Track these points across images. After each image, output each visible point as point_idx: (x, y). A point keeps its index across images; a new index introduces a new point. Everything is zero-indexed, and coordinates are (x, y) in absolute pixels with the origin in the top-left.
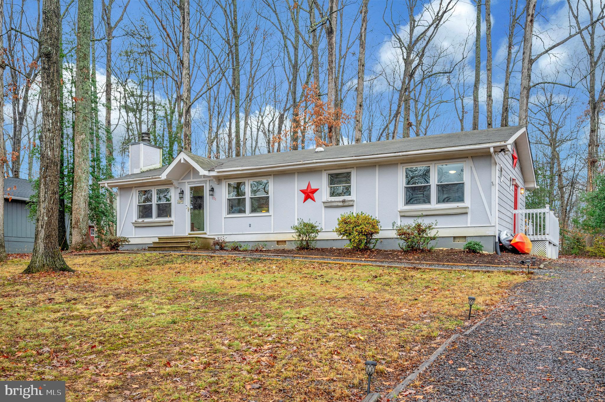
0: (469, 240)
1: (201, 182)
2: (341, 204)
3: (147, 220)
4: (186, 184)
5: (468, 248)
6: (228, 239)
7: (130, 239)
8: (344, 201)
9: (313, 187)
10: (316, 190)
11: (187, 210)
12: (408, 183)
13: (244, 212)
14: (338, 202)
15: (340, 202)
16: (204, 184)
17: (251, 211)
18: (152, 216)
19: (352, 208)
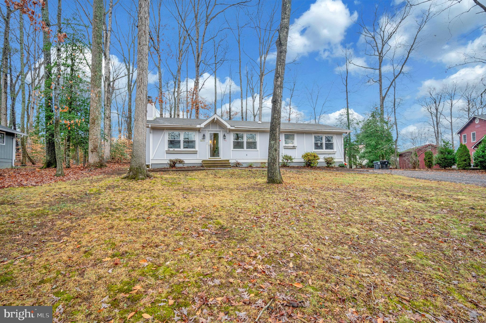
0: (341, 163)
3: (176, 149)
4: (207, 131)
5: (339, 166)
6: (239, 161)
7: (184, 160)
8: (294, 146)
11: (207, 146)
12: (315, 141)
13: (243, 148)
14: (291, 146)
16: (219, 133)
17: (247, 148)
18: (179, 147)
19: (295, 150)
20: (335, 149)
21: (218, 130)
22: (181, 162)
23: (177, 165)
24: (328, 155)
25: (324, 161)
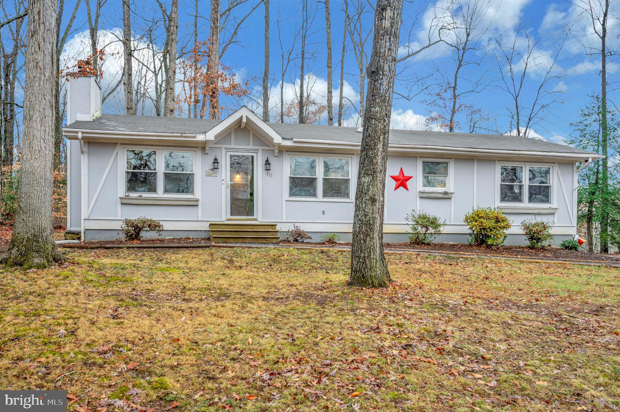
0: (568, 239)
1: (248, 150)
2: (441, 196)
3: (145, 195)
4: (224, 151)
5: (563, 245)
6: (304, 228)
7: (161, 223)
8: (446, 193)
9: (406, 174)
10: (410, 178)
11: (224, 187)
12: (503, 180)
13: (315, 195)
14: (438, 193)
15: (441, 193)
16: (255, 155)
17: (325, 195)
18: (153, 189)
19: (449, 201)
20: (555, 203)
21: (251, 147)
22: (154, 226)
23: (145, 235)
24: (533, 217)
25: (522, 232)
